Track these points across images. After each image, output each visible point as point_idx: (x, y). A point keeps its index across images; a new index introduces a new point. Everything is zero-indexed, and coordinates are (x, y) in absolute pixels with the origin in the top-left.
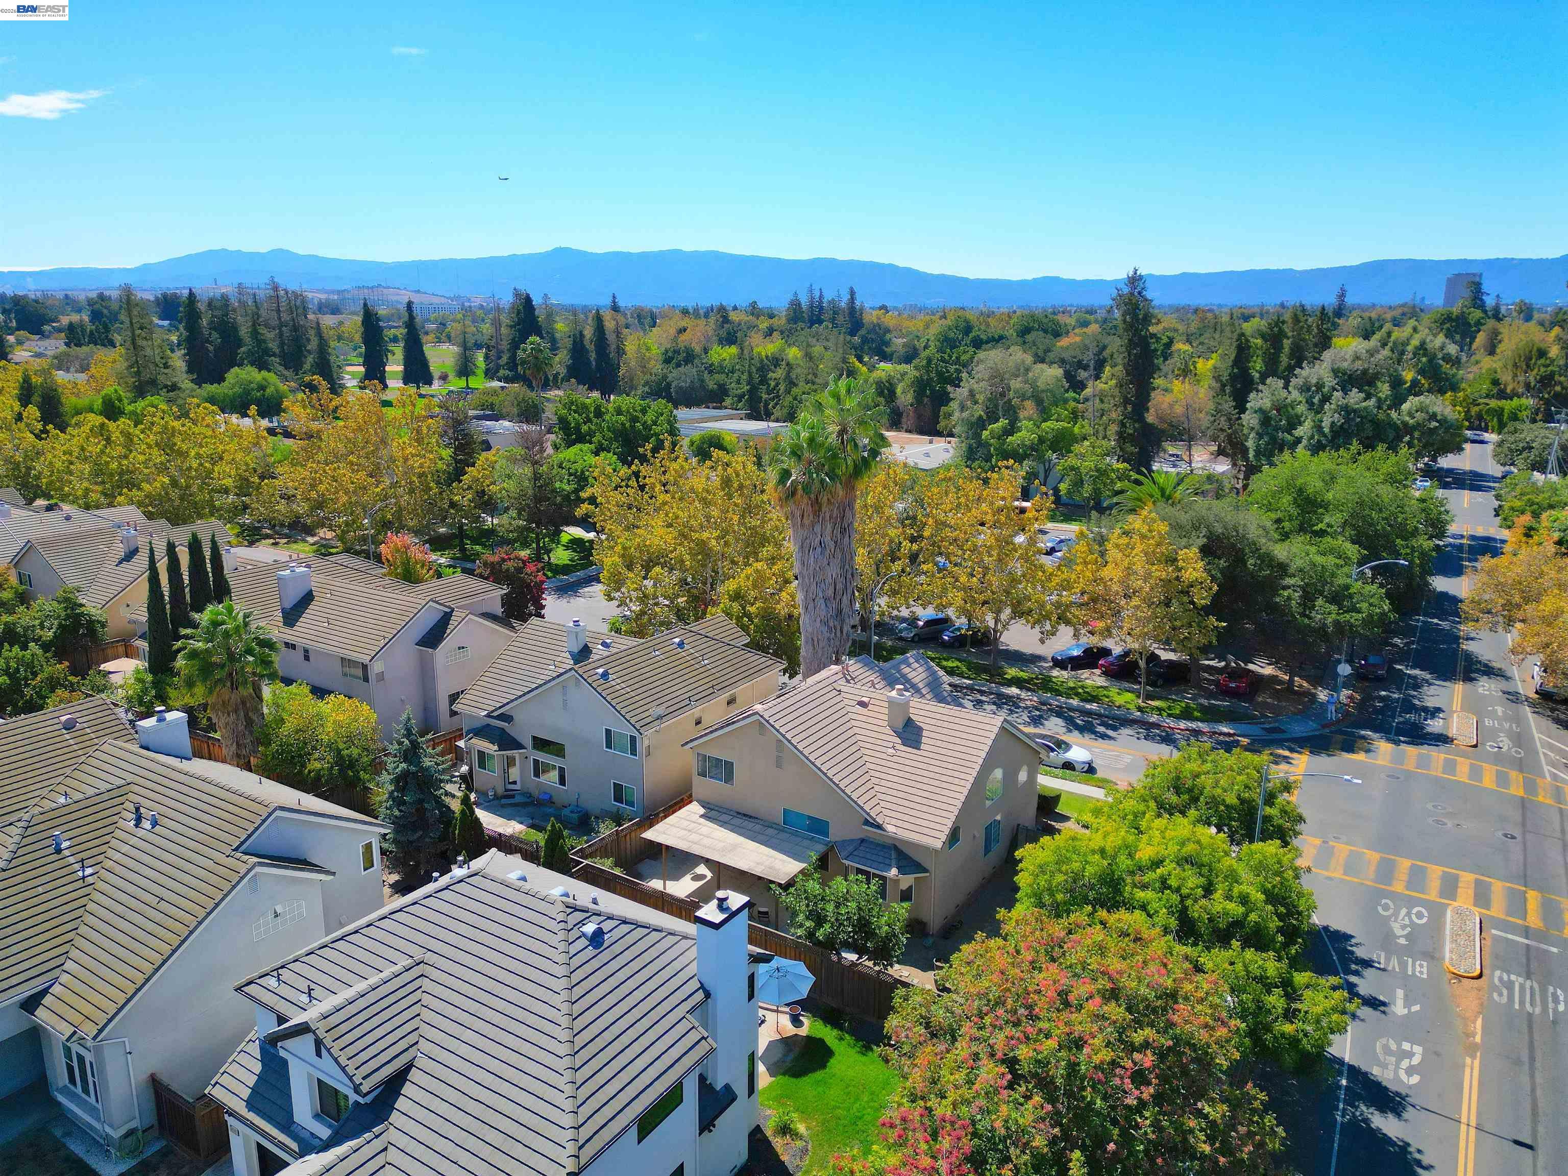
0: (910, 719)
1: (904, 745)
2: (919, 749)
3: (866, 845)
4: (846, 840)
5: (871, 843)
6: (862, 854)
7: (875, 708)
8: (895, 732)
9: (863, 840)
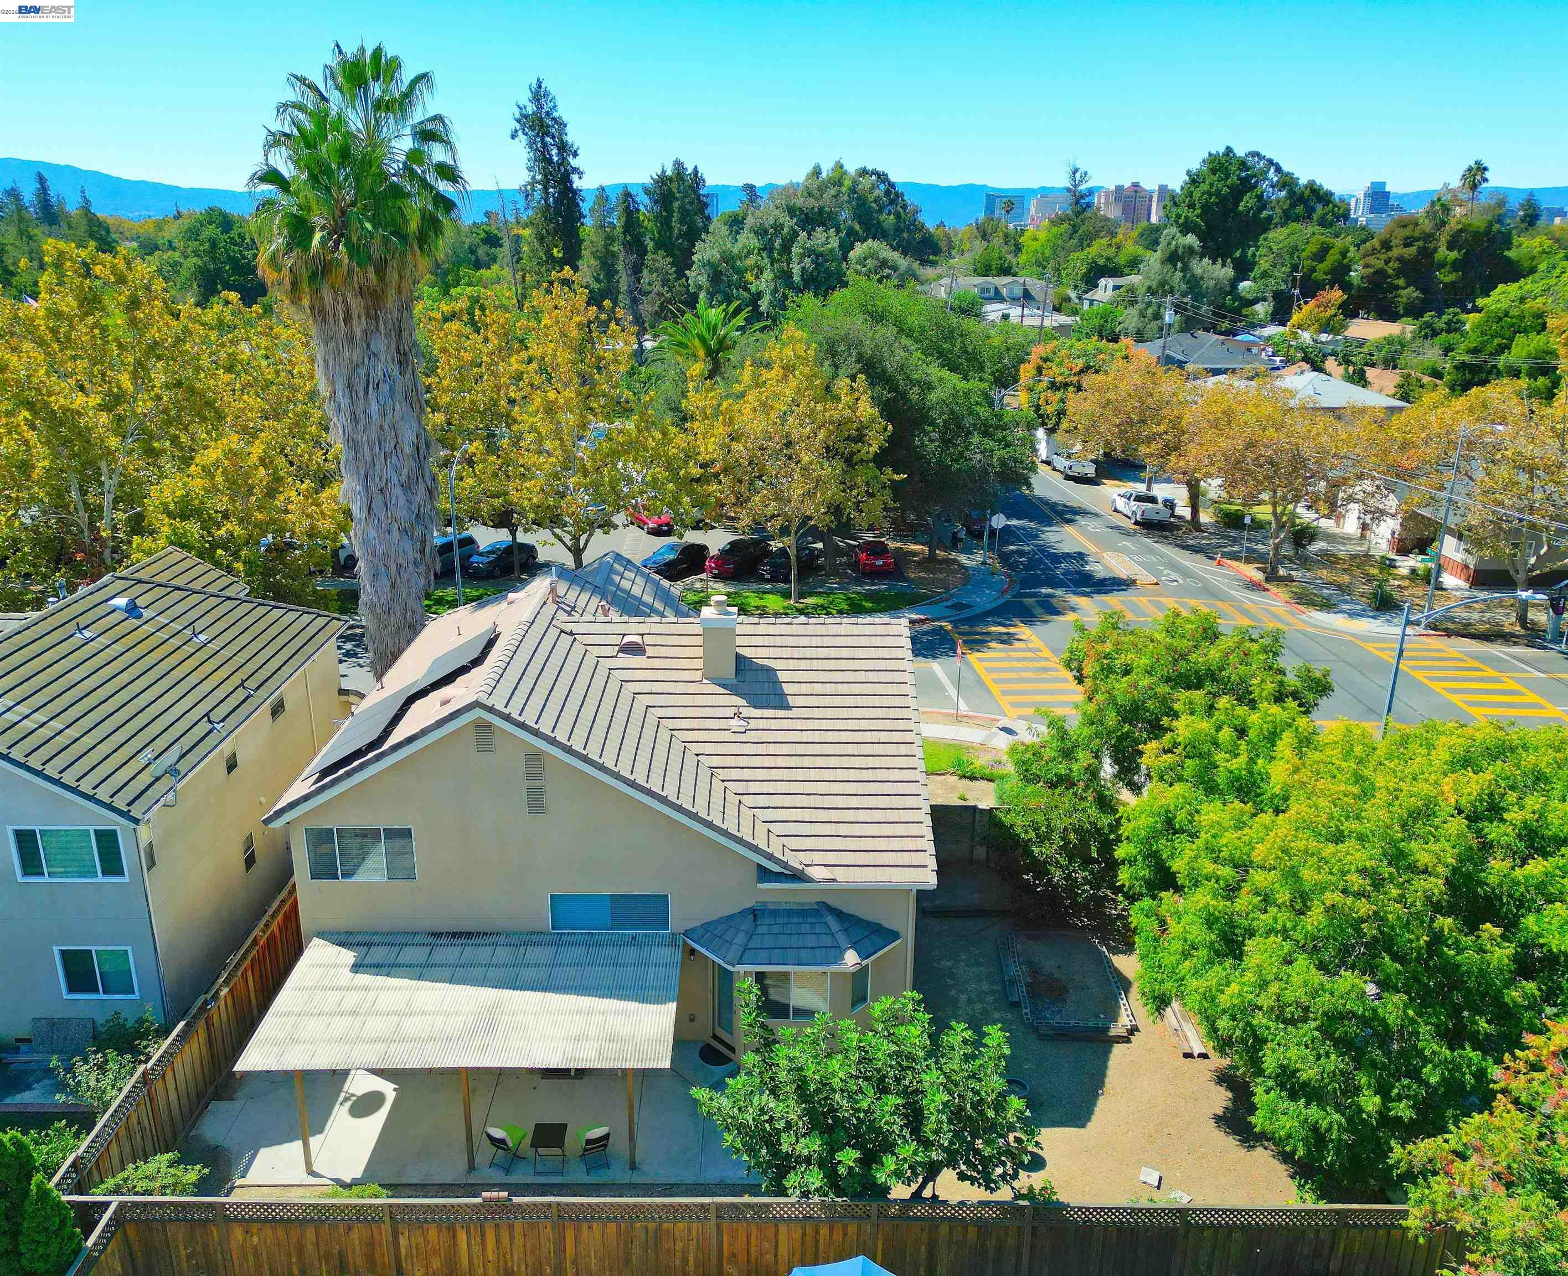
0: (738, 657)
1: (755, 707)
2: (789, 708)
3: (767, 921)
4: (709, 924)
5: (775, 913)
6: (768, 941)
7: (664, 652)
8: (724, 686)
9: (755, 913)
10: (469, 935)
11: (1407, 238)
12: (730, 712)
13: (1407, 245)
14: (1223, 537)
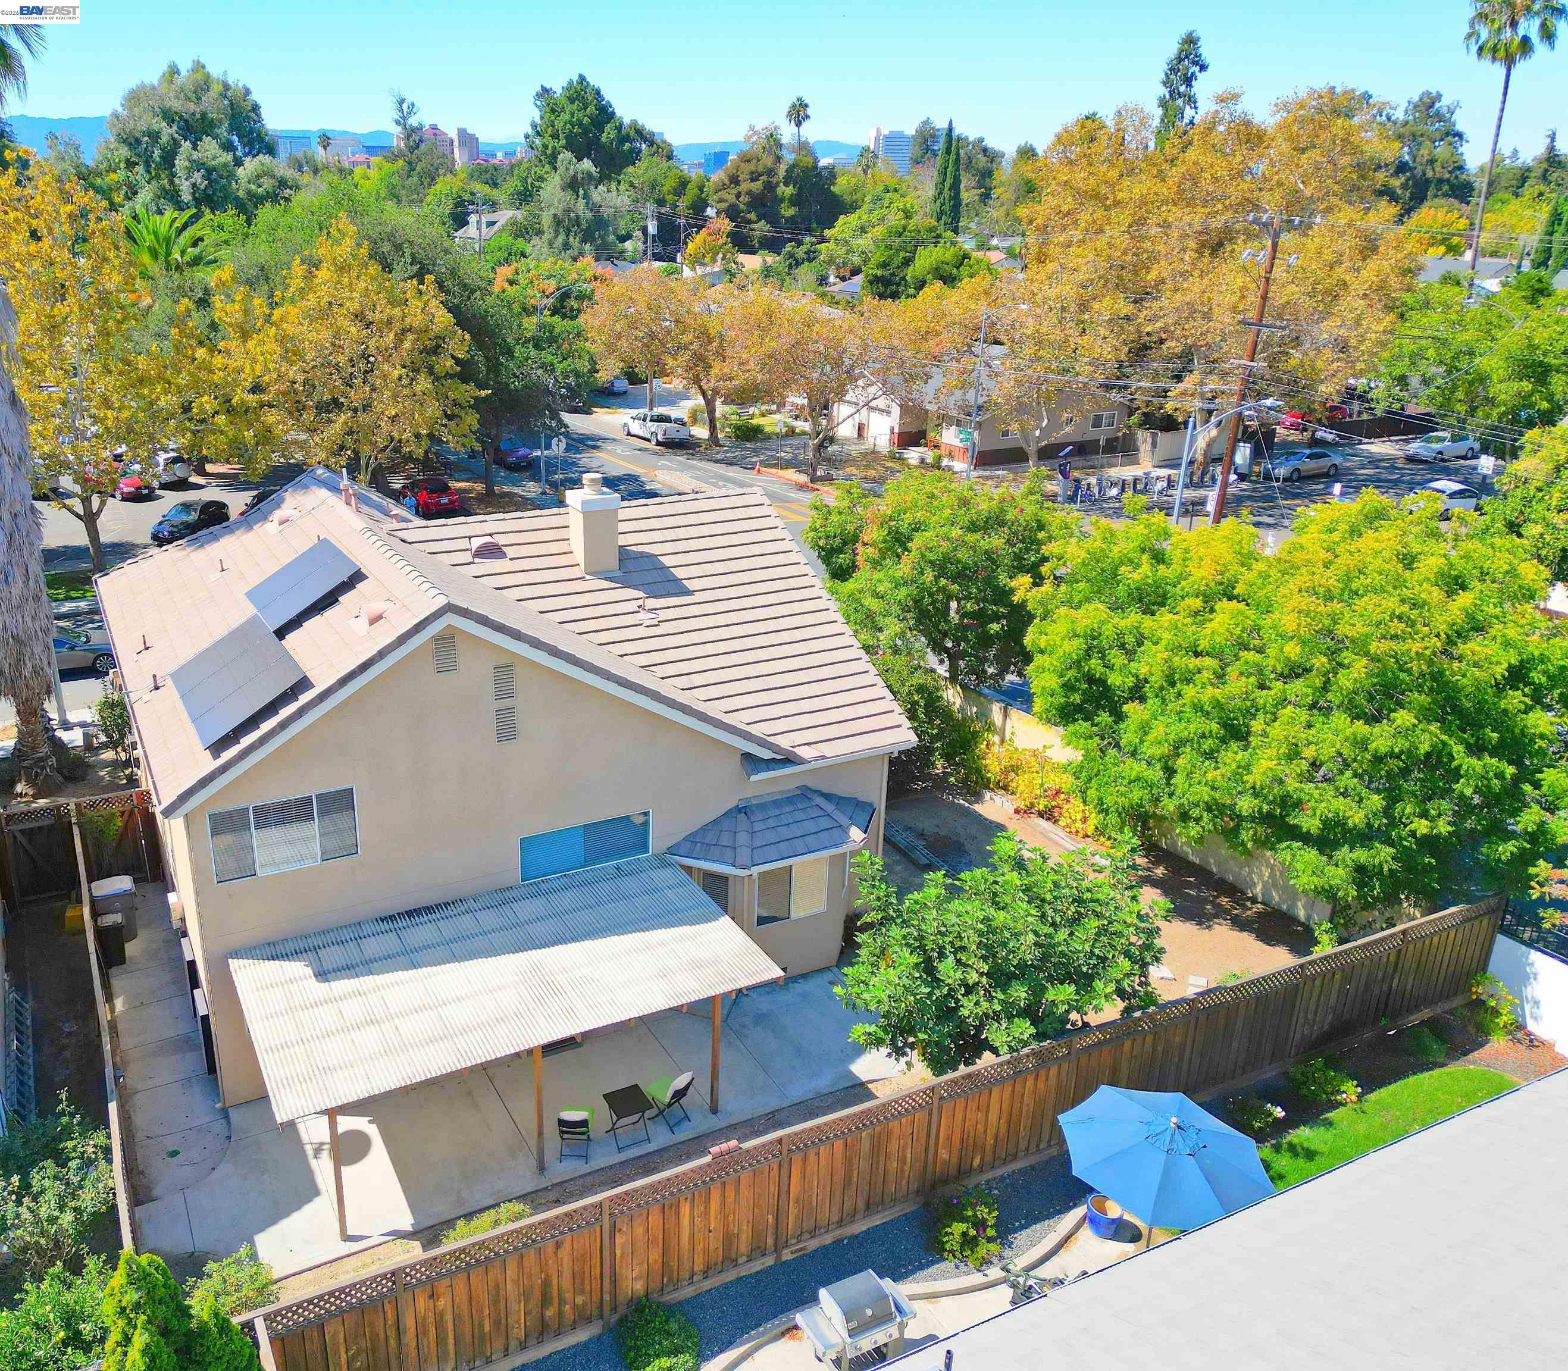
0: (616, 546)
1: (655, 597)
2: (689, 593)
3: (760, 816)
4: (694, 834)
5: (762, 807)
6: (771, 837)
7: (524, 551)
8: (610, 579)
9: (743, 810)
10: (429, 909)
11: (752, 173)
12: (632, 606)
13: (753, 180)
14: (743, 449)
